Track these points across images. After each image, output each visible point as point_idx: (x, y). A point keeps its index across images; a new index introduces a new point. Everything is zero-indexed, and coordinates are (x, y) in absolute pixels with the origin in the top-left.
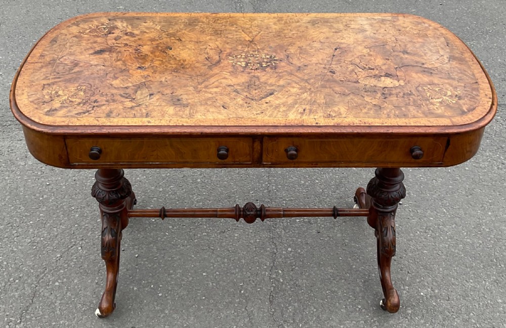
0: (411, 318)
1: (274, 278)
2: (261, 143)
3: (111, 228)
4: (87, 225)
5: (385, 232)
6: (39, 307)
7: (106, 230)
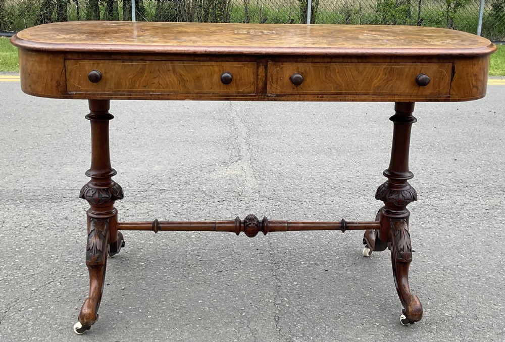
0: (437, 332)
1: (279, 304)
2: (266, 67)
3: (99, 231)
4: (68, 267)
5: (399, 235)
6: (8, 327)
7: (93, 233)
